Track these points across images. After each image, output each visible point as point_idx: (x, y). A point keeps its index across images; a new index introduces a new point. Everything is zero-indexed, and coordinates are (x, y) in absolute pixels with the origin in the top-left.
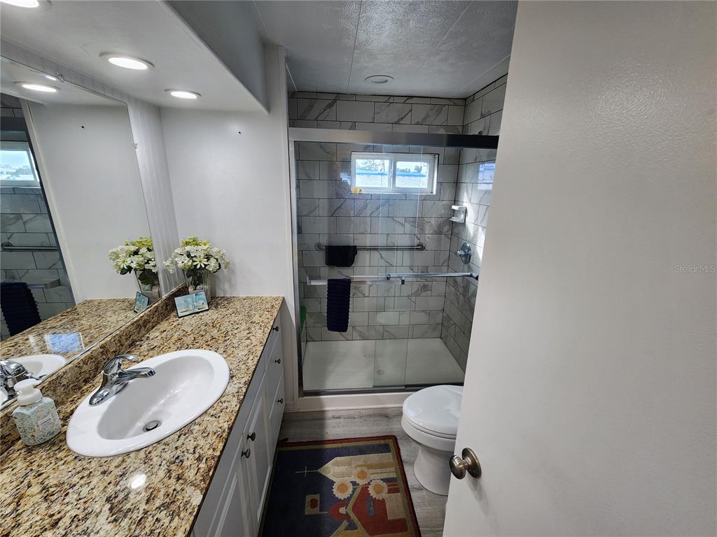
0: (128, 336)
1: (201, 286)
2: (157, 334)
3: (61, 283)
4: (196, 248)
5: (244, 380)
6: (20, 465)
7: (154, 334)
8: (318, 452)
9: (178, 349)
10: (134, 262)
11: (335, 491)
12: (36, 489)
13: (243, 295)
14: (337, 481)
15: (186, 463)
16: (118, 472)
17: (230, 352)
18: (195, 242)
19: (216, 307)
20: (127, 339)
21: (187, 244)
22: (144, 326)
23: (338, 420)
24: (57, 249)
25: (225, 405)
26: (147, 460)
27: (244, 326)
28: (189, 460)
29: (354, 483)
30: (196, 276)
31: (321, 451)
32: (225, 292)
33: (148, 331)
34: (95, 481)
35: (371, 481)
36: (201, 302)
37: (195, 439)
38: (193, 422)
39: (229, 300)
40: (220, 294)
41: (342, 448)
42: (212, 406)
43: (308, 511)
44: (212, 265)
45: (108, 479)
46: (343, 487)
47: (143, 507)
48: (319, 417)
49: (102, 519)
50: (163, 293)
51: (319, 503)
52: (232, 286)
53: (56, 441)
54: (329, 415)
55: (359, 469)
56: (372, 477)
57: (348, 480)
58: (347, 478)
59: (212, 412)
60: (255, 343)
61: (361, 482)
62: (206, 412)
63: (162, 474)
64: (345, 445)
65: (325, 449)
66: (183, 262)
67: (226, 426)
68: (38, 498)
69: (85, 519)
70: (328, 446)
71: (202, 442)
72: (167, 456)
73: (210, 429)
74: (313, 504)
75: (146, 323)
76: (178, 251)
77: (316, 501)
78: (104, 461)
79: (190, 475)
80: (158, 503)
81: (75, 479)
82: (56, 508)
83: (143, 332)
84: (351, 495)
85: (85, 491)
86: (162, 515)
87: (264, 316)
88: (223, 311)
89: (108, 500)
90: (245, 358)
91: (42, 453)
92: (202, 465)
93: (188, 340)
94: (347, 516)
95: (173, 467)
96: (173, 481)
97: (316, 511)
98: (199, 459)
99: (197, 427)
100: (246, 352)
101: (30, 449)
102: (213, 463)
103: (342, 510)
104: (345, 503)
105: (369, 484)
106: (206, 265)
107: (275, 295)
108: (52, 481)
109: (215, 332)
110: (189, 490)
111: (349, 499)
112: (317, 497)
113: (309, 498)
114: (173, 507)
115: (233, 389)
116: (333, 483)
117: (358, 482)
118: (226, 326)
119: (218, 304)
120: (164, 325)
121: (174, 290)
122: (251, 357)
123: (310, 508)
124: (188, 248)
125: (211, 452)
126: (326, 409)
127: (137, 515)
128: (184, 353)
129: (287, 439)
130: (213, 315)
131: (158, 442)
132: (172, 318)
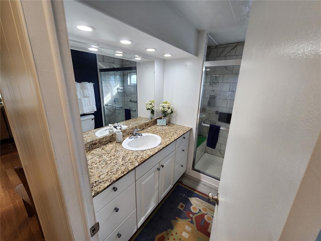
0: (143, 126)
1: (166, 118)
2: (150, 128)
3: (136, 111)
4: (166, 104)
5: (163, 146)
6: (114, 145)
7: (149, 128)
8: (191, 192)
9: (152, 133)
10: (150, 107)
11: (191, 208)
12: (114, 149)
13: (178, 124)
14: (194, 205)
15: (139, 157)
16: (127, 153)
17: (164, 138)
18: (166, 103)
19: (168, 126)
20: (142, 127)
21: (164, 103)
22: (147, 125)
23: (205, 186)
24: (137, 102)
25: (154, 150)
26: (133, 153)
27: (173, 133)
28: (140, 157)
29: (200, 210)
30: (165, 114)
31: (193, 193)
32: (173, 121)
33: (148, 127)
34: (123, 152)
35: (208, 214)
36: (164, 123)
37: (143, 154)
38: (145, 150)
39: (173, 124)
40: (172, 122)
41: (201, 196)
42: (151, 149)
43: (179, 207)
44: (169, 111)
45: (125, 153)
46: (195, 208)
47: (127, 161)
48: (198, 181)
49: (120, 159)
50: (155, 117)
51: (184, 207)
52: (176, 120)
53: (121, 143)
54: (202, 183)
55: (204, 207)
56: (209, 213)
57: (198, 208)
58: (198, 207)
59: (150, 150)
60: (172, 138)
61: (203, 212)
62: (149, 149)
63: (133, 157)
64: (203, 195)
65: (195, 193)
66: (161, 108)
67: (151, 154)
68: (114, 151)
69: (118, 157)
70: (196, 192)
71: (144, 155)
72: (136, 154)
73: (148, 153)
74: (182, 206)
75: (148, 124)
76: (161, 105)
77: (183, 206)
78: (126, 150)
79: (138, 160)
80: (130, 161)
81: (120, 151)
82: (116, 153)
83: (147, 127)
84: (197, 213)
85: (121, 153)
86: (129, 164)
87: (181, 132)
88: (170, 127)
89: (123, 156)
90: (167, 141)
91: (118, 144)
92: (142, 159)
93: (156, 132)
94: (192, 218)
95: (136, 157)
96: (135, 159)
97: (182, 209)
98: (142, 158)
99: (145, 152)
100: (168, 140)
101: (117, 142)
102: (144, 160)
103: (191, 215)
104: (194, 214)
105: (206, 214)
106: (167, 111)
107: (189, 127)
108: (117, 149)
109: (163, 132)
110: (136, 162)
111: (195, 214)
112: (184, 205)
113: (181, 204)
114: (132, 163)
115: (158, 147)
116: (192, 205)
117: (202, 211)
118: (168, 131)
119: (169, 125)
120: (153, 127)
121: (158, 117)
122: (169, 141)
123: (180, 207)
124: (163, 104)
125: (145, 158)
126: (202, 180)
127: (126, 161)
128: (153, 135)
129: (182, 182)
130: (166, 127)
131: (136, 151)
132: (156, 125)
